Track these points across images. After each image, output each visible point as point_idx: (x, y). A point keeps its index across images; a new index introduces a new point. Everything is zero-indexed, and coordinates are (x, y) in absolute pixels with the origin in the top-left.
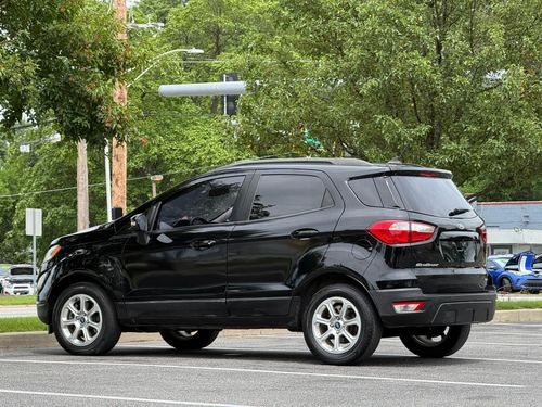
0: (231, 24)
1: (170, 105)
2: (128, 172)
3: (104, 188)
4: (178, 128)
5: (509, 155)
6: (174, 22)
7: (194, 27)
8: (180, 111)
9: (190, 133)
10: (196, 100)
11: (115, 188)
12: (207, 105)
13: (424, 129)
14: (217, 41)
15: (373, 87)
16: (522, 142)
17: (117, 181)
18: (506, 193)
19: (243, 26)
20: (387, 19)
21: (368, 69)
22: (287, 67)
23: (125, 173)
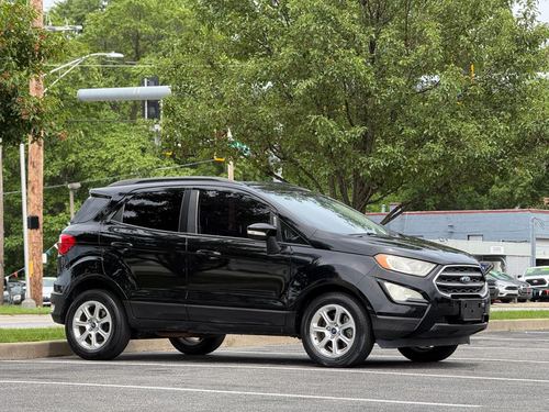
0: (151, 29)
1: (89, 111)
2: (45, 181)
3: (20, 197)
4: (96, 135)
5: (445, 159)
6: (92, 27)
7: (113, 33)
8: (98, 118)
9: (109, 141)
10: (115, 106)
11: (31, 196)
12: (126, 112)
13: (359, 130)
14: (137, 46)
15: (308, 87)
16: (460, 147)
17: (33, 188)
18: (429, 202)
19: (163, 31)
20: (322, 16)
21: (300, 70)
22: (214, 67)
23: (41, 180)
